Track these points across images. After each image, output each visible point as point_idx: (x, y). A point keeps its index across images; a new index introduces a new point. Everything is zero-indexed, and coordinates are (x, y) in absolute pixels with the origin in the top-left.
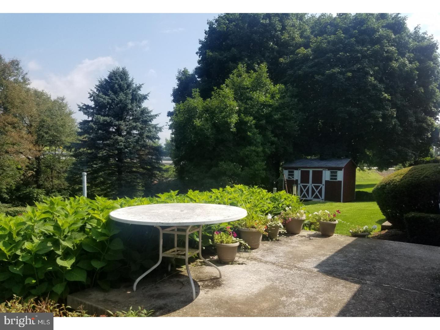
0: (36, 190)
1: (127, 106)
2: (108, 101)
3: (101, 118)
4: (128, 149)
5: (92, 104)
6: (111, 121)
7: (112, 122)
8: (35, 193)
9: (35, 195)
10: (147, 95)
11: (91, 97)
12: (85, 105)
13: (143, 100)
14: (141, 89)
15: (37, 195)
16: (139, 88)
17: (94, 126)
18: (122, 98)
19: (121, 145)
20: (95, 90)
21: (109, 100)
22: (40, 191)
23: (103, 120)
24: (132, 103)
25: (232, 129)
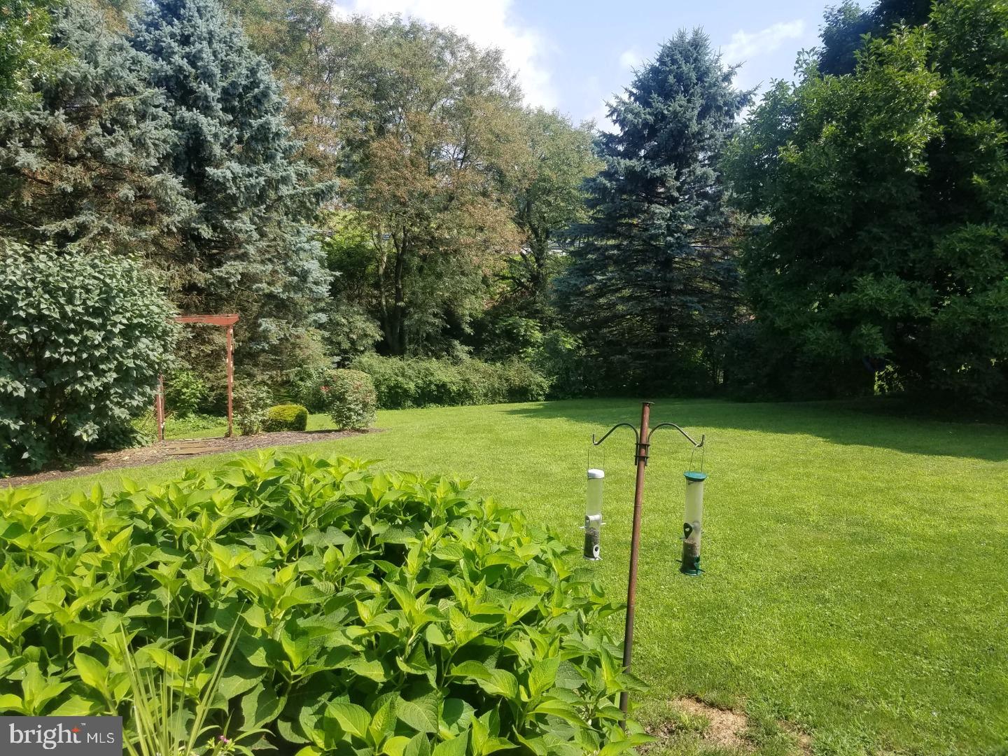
0: (523, 322)
1: (687, 127)
2: (645, 119)
3: (622, 161)
4: (673, 236)
5: (616, 130)
6: (643, 168)
7: (648, 171)
8: (522, 326)
9: (522, 330)
10: (750, 93)
11: (611, 115)
12: (604, 135)
13: (738, 108)
14: (734, 79)
15: (526, 331)
16: (727, 78)
17: (609, 185)
18: (678, 108)
19: (660, 227)
20: (625, 97)
21: (648, 117)
22: (531, 322)
23: (626, 168)
24: (702, 115)
25: (911, 166)
